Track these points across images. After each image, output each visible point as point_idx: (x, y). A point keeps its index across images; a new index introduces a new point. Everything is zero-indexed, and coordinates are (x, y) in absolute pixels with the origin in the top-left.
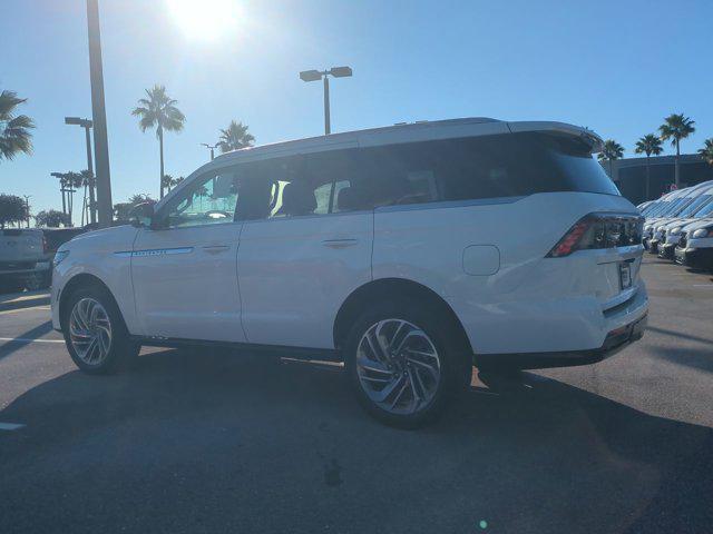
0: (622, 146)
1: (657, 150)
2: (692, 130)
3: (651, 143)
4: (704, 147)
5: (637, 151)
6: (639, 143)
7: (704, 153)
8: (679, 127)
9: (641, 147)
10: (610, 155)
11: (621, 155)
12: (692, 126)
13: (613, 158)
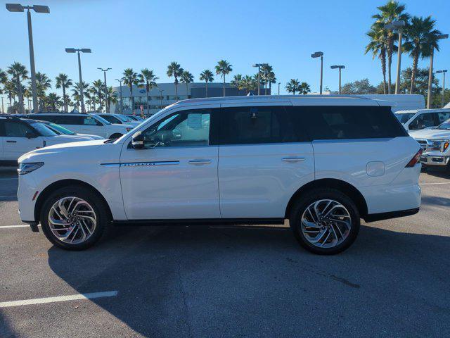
0: (193, 75)
1: (211, 79)
2: (231, 70)
3: (208, 75)
4: (234, 79)
5: (201, 79)
6: (201, 75)
7: (234, 83)
8: (224, 68)
9: (203, 77)
10: (187, 80)
11: (192, 80)
12: (231, 67)
13: (188, 82)
